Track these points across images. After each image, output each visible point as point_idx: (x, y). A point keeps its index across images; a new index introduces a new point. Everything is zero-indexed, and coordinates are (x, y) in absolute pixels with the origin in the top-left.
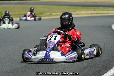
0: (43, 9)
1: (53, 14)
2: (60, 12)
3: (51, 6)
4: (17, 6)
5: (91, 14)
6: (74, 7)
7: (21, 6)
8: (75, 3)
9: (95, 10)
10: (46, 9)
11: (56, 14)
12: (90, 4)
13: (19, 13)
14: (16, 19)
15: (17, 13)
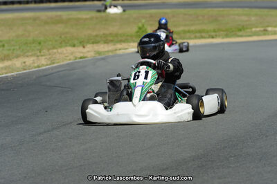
0: (245, 18)
1: (269, 29)
3: (265, 11)
4: (182, 11)
7: (191, 11)
10: (253, 18)
13: (186, 28)
15: (181, 29)
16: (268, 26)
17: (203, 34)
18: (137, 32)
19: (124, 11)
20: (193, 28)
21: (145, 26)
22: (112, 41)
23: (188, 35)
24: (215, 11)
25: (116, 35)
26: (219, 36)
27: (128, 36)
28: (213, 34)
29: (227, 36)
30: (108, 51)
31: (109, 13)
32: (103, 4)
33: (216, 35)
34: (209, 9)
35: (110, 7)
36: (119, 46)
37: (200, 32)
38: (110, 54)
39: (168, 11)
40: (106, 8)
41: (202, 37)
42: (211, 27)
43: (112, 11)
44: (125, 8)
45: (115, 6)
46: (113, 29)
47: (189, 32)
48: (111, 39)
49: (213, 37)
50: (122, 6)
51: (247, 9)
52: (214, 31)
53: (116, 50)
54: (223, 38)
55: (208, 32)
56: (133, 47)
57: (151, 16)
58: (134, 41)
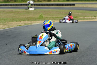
0: (77, 13)
1: (86, 17)
2: (92, 16)
3: (84, 11)
4: (55, 10)
7: (58, 10)
10: (80, 14)
11: (88, 18)
13: (56, 16)
14: (54, 21)
15: (55, 16)
16: (85, 17)
18: (39, 17)
19: (35, 9)
20: (59, 16)
22: (30, 20)
23: (57, 19)
25: (32, 18)
27: (36, 18)
30: (29, 24)
31: (30, 10)
32: (28, 7)
34: (65, 10)
35: (30, 8)
36: (33, 22)
38: (30, 25)
39: (50, 10)
40: (29, 8)
43: (30, 9)
44: (35, 8)
45: (32, 8)
46: (31, 16)
47: (57, 17)
48: (30, 19)
50: (34, 8)
51: (78, 10)
53: (32, 23)
56: (38, 22)
57: (44, 12)
58: (38, 20)
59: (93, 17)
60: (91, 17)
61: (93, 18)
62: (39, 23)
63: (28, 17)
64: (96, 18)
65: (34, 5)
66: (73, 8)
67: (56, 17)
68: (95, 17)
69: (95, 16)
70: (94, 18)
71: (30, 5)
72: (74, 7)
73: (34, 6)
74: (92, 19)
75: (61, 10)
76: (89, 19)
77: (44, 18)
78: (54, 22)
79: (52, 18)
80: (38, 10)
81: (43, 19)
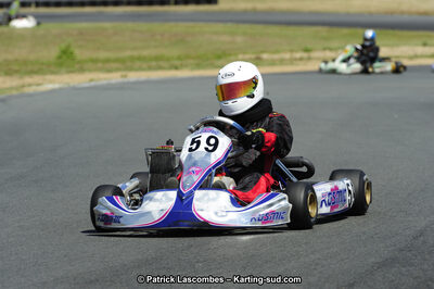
0: (226, 38)
1: (265, 56)
2: (292, 51)
3: (259, 28)
4: (130, 25)
5: (411, 58)
6: (345, 31)
7: (143, 26)
8: (348, 14)
9: (425, 45)
10: (239, 39)
11: (276, 56)
12: (406, 18)
13: (135, 53)
14: (125, 76)
15: (128, 53)
16: (263, 52)
17: (162, 63)
18: (60, 57)
19: (38, 24)
20: (145, 53)
21: (72, 49)
22: (17, 72)
23: (138, 64)
24: (181, 27)
25: (25, 62)
26: (186, 66)
27: (43, 64)
28: (177, 63)
29: (198, 66)
30: (11, 88)
31: (14, 28)
32: (5, 14)
33: (182, 65)
34: (172, 24)
36: (28, 80)
37: (157, 58)
38: (14, 92)
39: (107, 25)
40: (10, 19)
41: (160, 68)
42: (174, 52)
43: (18, 24)
44: (40, 19)
45: (24, 16)
46: (20, 52)
47: (139, 58)
48: (16, 67)
49: (176, 68)
50: (36, 16)
51: (229, 25)
52: (179, 58)
53: (23, 86)
54: (192, 69)
55: (168, 60)
56: (51, 82)
57: (81, 33)
58: (53, 73)
59: (298, 55)
60: (287, 56)
61: (296, 59)
62: (56, 86)
63: (10, 57)
64: (309, 59)
65: (33, 5)
66: (207, 13)
67: (132, 59)
68: (305, 55)
69: (307, 50)
70: (301, 59)
71: (16, 5)
72: (213, 13)
73: (33, 9)
74: (292, 61)
75: (157, 27)
76: (282, 62)
77: (79, 62)
78: (125, 80)
79: (117, 60)
80: (53, 27)
81: (77, 66)
